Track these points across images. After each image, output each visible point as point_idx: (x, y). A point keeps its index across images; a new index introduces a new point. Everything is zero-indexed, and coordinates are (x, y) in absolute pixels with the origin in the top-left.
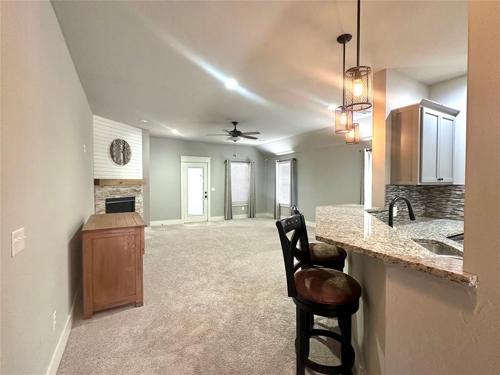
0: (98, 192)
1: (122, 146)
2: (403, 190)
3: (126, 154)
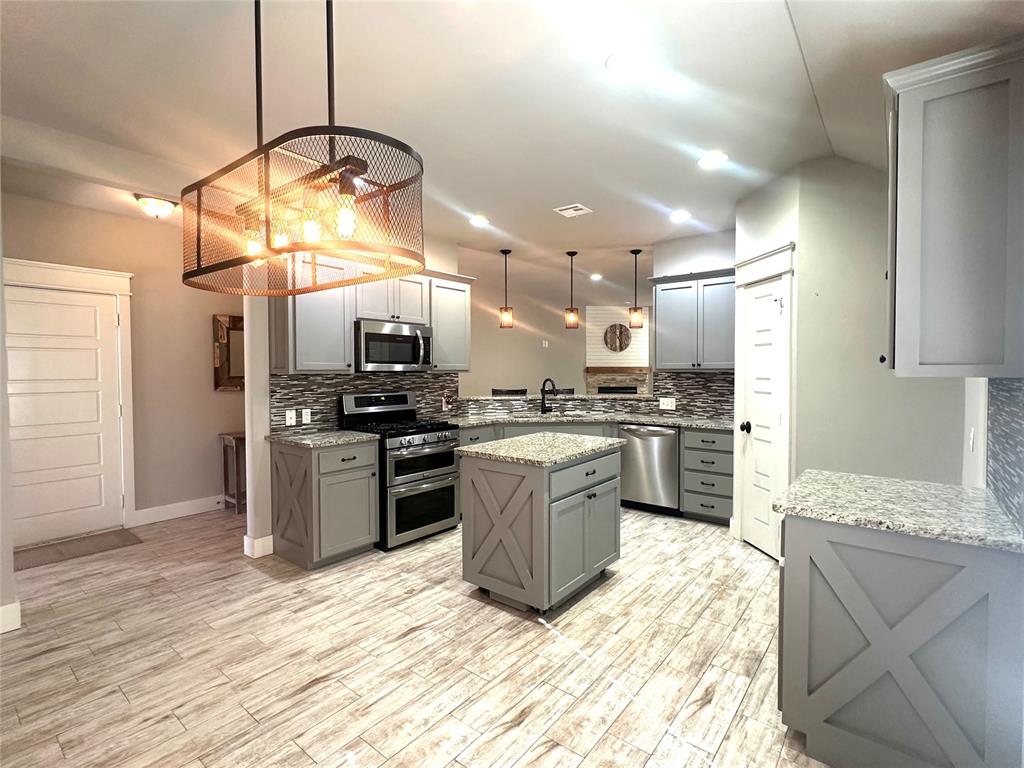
0: (590, 380)
1: (618, 331)
3: (624, 339)
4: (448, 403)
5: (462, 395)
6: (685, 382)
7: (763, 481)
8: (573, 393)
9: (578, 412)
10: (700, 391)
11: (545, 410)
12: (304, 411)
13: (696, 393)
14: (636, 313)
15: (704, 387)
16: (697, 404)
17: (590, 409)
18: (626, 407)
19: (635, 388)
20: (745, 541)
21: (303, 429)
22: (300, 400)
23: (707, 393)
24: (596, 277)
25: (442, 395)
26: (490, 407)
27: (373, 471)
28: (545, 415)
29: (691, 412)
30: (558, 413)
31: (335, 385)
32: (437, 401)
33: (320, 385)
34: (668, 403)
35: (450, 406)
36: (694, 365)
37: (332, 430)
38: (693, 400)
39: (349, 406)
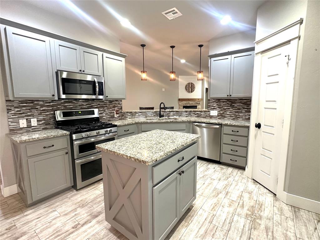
0: (180, 103)
1: (190, 85)
2: (224, 102)
3: (192, 88)
4: (117, 114)
5: (124, 110)
6: (222, 104)
7: (267, 153)
8: (173, 109)
9: (175, 117)
10: (229, 107)
11: (161, 116)
12: (32, 120)
13: (227, 109)
14: (200, 74)
15: (231, 106)
16: (227, 113)
17: (180, 116)
18: (195, 114)
19: (196, 106)
20: (253, 179)
21: (32, 129)
22: (28, 114)
23: (232, 108)
24: (183, 61)
25: (114, 110)
26: (137, 115)
27: (67, 151)
28: (161, 119)
29: (225, 117)
30: (167, 117)
31: (52, 106)
32: (112, 113)
33: (42, 106)
34: (214, 113)
35: (118, 115)
36: (228, 96)
37: (51, 128)
38: (225, 112)
39: (59, 117)
